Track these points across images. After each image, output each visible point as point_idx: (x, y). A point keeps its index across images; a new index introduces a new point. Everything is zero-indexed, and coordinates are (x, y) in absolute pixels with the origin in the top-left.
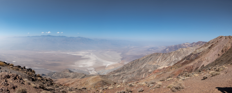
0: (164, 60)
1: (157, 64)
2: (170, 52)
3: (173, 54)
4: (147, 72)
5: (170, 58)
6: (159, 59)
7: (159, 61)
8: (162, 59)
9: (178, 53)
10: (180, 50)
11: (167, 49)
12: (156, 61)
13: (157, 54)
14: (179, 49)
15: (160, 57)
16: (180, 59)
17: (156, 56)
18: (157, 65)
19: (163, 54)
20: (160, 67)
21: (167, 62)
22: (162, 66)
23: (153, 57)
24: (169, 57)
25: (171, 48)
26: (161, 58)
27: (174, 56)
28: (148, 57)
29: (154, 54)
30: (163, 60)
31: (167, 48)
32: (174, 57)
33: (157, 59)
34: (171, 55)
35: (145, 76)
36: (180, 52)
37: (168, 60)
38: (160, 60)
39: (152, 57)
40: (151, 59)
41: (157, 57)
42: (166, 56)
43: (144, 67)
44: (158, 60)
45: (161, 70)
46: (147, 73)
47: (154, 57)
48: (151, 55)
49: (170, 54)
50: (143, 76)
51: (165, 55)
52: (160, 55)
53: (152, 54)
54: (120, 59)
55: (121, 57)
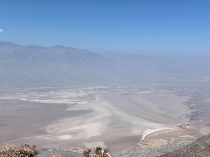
54: (184, 116)
55: (190, 112)
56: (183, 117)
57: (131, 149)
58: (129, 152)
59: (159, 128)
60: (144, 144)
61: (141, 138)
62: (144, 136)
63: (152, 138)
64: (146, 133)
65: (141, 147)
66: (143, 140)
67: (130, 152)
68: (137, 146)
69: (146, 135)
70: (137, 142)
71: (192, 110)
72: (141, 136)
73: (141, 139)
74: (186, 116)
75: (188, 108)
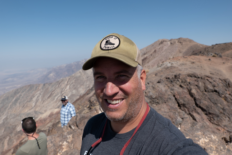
0: (49, 98)
1: (33, 110)
2: (58, 80)
3: (66, 83)
4: (11, 133)
5: (62, 92)
6: (36, 97)
7: (37, 101)
8: (44, 96)
9: (77, 79)
10: (79, 74)
11: (51, 75)
12: (29, 103)
13: (31, 87)
14: (78, 72)
15: (39, 92)
16: (82, 91)
17: (28, 91)
18: (36, 112)
19: (44, 85)
20: (42, 113)
21: (56, 102)
22: (45, 111)
23: (20, 96)
24: (58, 90)
25: (58, 72)
26: (40, 94)
27: (68, 86)
28: (8, 98)
29: (23, 87)
30: (46, 97)
31: (50, 72)
32: (70, 88)
33: (31, 98)
34: (63, 86)
35: (8, 144)
36: (80, 77)
37: (56, 97)
38: (40, 100)
39: (18, 95)
40: (16, 100)
41: (31, 94)
42: (50, 89)
43: (3, 123)
44: (34, 99)
45: (45, 120)
46: (13, 135)
47: (23, 94)
48: (16, 92)
49: (59, 83)
50: (3, 146)
51: (50, 87)
52: (36, 89)
53: (17, 90)
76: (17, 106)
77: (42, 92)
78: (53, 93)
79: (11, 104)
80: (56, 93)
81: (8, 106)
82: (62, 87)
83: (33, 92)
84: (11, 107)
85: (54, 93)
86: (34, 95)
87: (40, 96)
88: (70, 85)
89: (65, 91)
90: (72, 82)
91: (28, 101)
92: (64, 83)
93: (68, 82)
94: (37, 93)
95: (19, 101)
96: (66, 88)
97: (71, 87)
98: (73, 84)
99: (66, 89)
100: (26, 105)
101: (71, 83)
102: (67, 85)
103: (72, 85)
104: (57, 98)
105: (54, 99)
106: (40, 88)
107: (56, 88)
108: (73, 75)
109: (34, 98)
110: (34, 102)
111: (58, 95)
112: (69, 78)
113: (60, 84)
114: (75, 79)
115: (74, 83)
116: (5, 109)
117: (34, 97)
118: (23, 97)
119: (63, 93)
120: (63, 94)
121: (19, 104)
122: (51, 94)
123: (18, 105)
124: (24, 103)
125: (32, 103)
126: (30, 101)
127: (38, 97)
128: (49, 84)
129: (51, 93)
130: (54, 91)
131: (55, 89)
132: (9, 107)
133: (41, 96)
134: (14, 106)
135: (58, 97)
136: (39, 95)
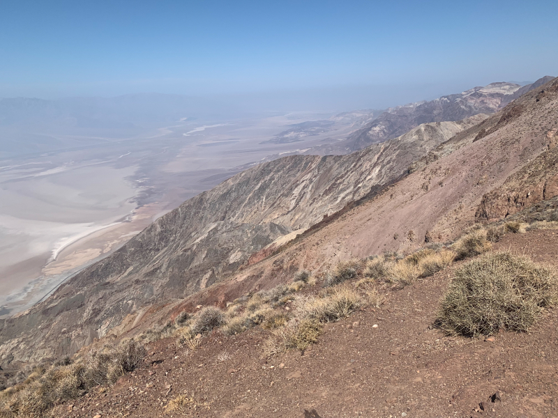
0: (326, 193)
3: (375, 159)
5: (357, 183)
6: (301, 186)
7: (302, 196)
8: (317, 188)
9: (405, 150)
12: (284, 199)
14: (414, 130)
15: (309, 176)
17: (289, 170)
19: (324, 159)
23: (272, 179)
24: (352, 177)
26: (311, 181)
27: (377, 170)
28: (248, 182)
30: (322, 191)
33: (291, 189)
34: (366, 166)
37: (342, 195)
38: (308, 196)
39: (268, 178)
40: (262, 189)
41: (293, 179)
42: (334, 172)
44: (296, 192)
51: (336, 166)
52: (306, 169)
54: (128, 201)
55: (137, 192)
56: (127, 203)
57: (29, 283)
58: (25, 289)
59: (84, 231)
60: (55, 267)
61: (50, 257)
62: (55, 253)
63: (70, 252)
64: (60, 245)
65: (50, 272)
66: (54, 260)
67: (28, 288)
68: (42, 274)
69: (60, 249)
70: (42, 267)
71: (142, 188)
72: (50, 254)
73: (51, 259)
74: (132, 200)
75: (134, 187)
76: (262, 202)
77: (315, 177)
78: (338, 182)
79: (250, 195)
80: (345, 183)
81: (246, 198)
82: (363, 169)
83: (299, 174)
84: (249, 203)
85: (340, 183)
86: (298, 182)
87: (311, 186)
88: (382, 167)
89: (365, 182)
90: (389, 158)
91: (283, 195)
92: (370, 160)
93: (378, 158)
94: (305, 178)
95: (268, 190)
96: (369, 174)
97: (383, 174)
98: (391, 164)
99: (369, 177)
100: (278, 202)
101: (385, 161)
102: (376, 165)
103: (388, 166)
104: (344, 198)
105: (336, 199)
106: (313, 166)
107: (348, 171)
108: (400, 138)
109: (296, 189)
110: (293, 199)
111: (348, 191)
112: (388, 145)
113: (359, 159)
114: (397, 152)
115: (394, 161)
116: (240, 204)
117: (296, 186)
118: (275, 183)
119: (359, 185)
120: (360, 187)
121: (267, 198)
122: (334, 184)
123: (264, 200)
124: (275, 198)
125: (291, 201)
126: (286, 196)
127: (304, 188)
128: (334, 159)
129: (333, 181)
130: (342, 177)
131: (346, 174)
132: (246, 202)
133: (313, 187)
134: (256, 201)
135: (347, 195)
136: (308, 182)
